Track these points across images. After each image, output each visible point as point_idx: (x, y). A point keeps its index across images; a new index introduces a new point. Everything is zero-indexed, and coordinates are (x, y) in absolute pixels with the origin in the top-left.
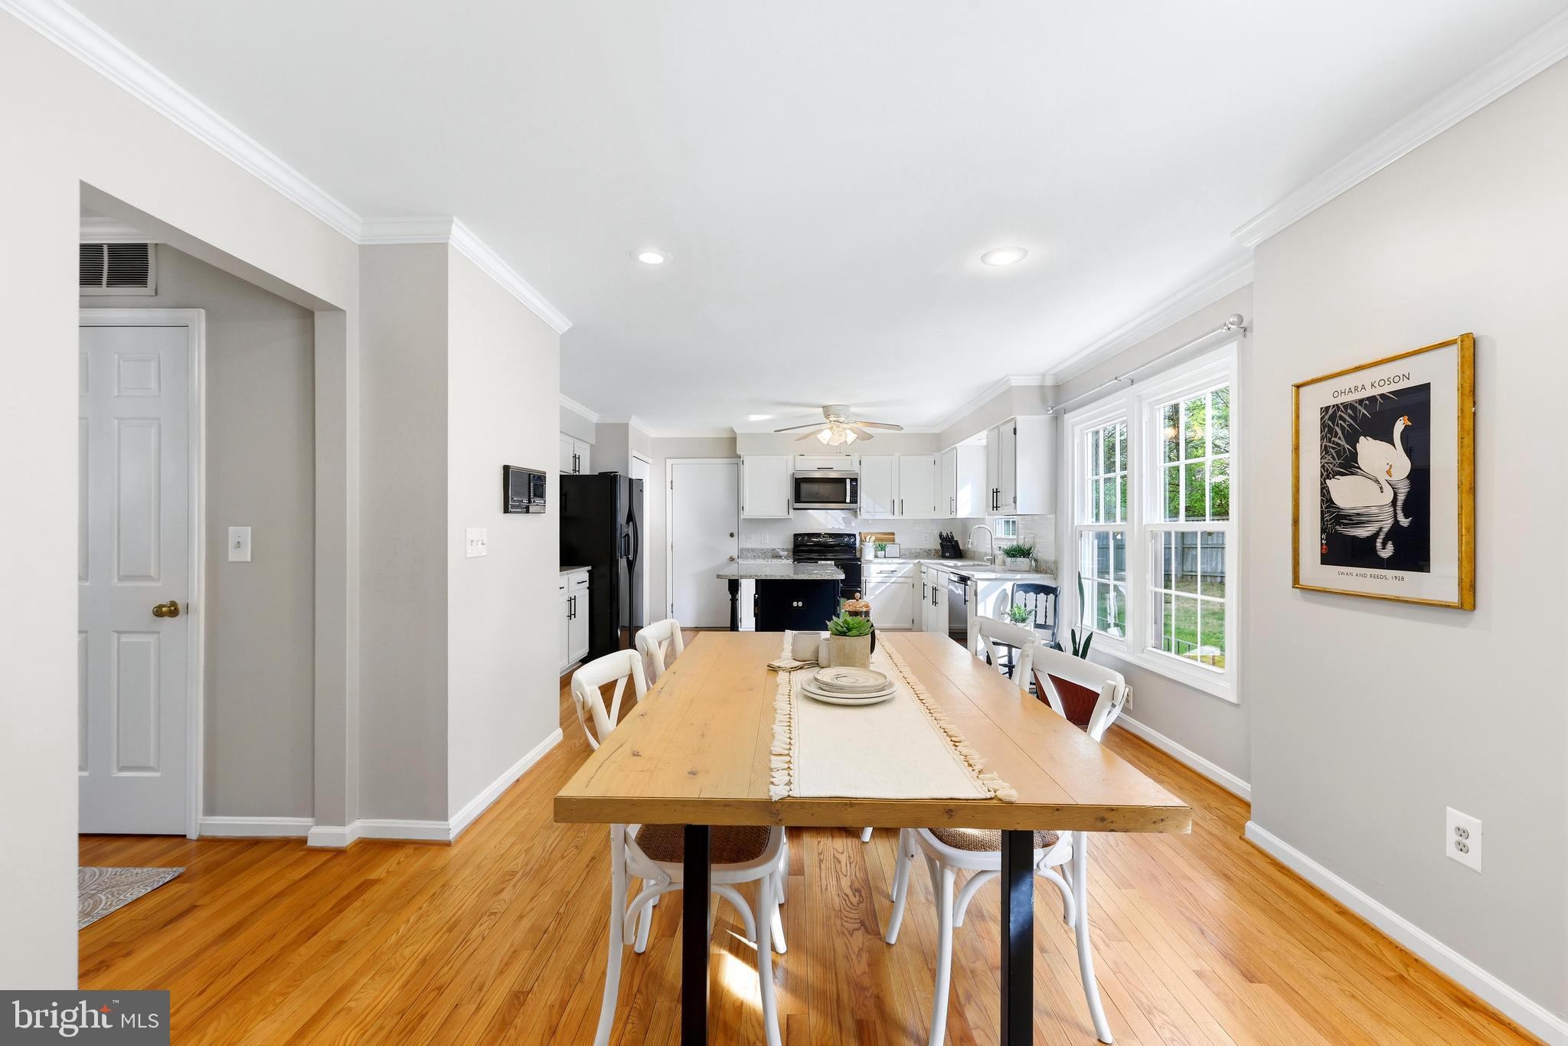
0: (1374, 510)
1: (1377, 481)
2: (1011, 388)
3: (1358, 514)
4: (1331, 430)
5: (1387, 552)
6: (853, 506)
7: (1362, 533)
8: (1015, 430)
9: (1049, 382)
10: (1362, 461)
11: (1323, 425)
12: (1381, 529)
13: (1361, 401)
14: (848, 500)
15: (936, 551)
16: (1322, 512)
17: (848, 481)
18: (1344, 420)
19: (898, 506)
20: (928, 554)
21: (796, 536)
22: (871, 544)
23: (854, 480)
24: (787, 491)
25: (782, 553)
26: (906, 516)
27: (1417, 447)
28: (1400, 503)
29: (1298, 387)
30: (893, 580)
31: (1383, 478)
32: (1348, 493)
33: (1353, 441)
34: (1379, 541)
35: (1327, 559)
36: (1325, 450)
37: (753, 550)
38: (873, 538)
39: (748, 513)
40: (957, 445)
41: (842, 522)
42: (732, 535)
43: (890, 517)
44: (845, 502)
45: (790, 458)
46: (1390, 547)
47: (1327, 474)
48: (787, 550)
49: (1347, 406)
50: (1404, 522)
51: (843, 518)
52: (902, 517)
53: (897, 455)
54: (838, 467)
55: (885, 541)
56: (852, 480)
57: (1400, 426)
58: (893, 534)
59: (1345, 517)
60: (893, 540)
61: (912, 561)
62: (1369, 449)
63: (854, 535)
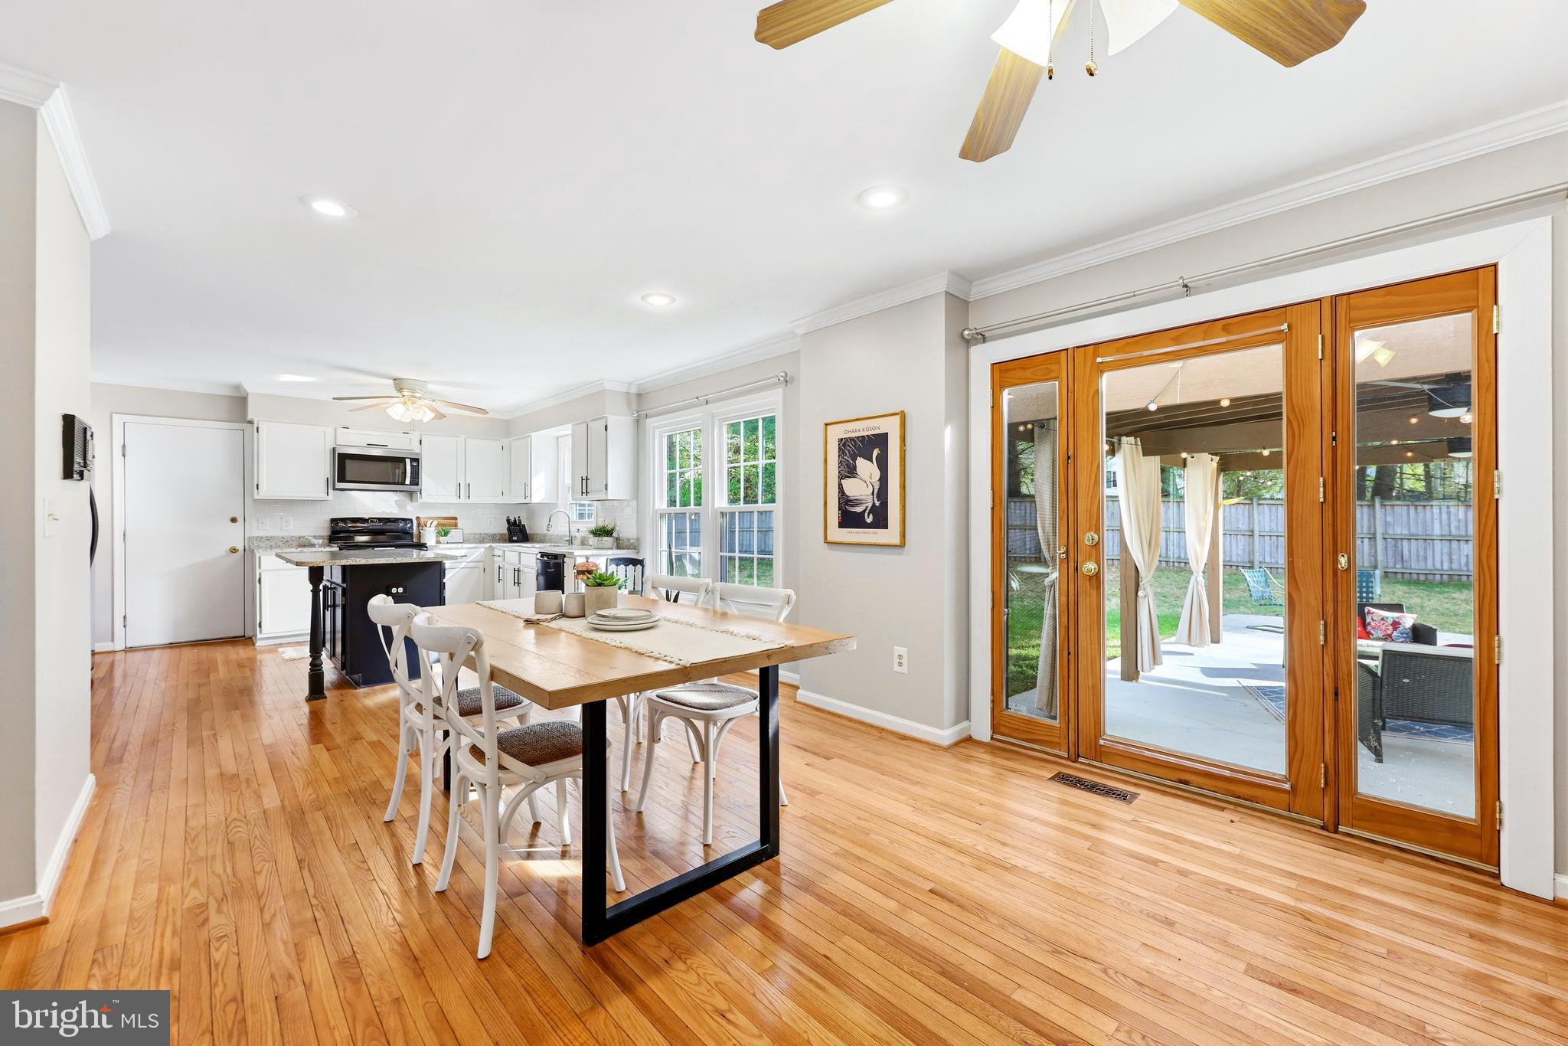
0: (864, 497)
1: (865, 482)
2: (604, 390)
3: (856, 500)
4: (843, 452)
5: (869, 520)
6: (414, 488)
7: (859, 509)
8: (606, 426)
9: (634, 390)
10: (859, 470)
11: (840, 449)
12: (867, 507)
13: (858, 437)
14: (408, 481)
15: (502, 535)
16: (839, 499)
17: (408, 461)
18: (850, 447)
19: (463, 489)
20: (496, 538)
21: (333, 520)
22: (433, 529)
23: (415, 460)
24: (325, 468)
25: (316, 541)
26: (473, 500)
27: (883, 464)
28: (875, 493)
29: (826, 425)
30: (464, 564)
31: (868, 480)
32: (852, 488)
33: (854, 460)
34: (866, 514)
35: (841, 525)
36: (840, 463)
37: (269, 539)
38: (435, 523)
39: (264, 493)
40: (532, 434)
41: (395, 506)
42: (234, 520)
43: (456, 500)
44: (403, 483)
45: (330, 430)
46: (871, 515)
47: (841, 477)
48: (323, 538)
49: (852, 439)
50: (877, 504)
51: (396, 501)
52: (468, 501)
53: (464, 437)
54: (395, 444)
55: (446, 526)
56: (412, 460)
57: (876, 452)
58: (456, 518)
59: (850, 501)
60: (456, 525)
61: (483, 545)
62: (861, 463)
63: (411, 520)
